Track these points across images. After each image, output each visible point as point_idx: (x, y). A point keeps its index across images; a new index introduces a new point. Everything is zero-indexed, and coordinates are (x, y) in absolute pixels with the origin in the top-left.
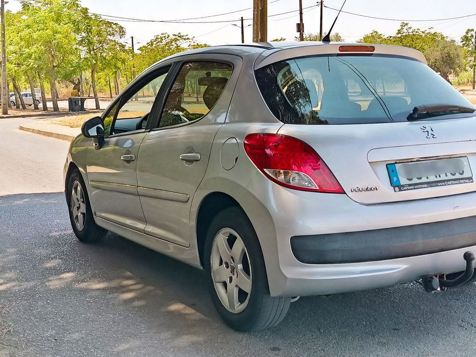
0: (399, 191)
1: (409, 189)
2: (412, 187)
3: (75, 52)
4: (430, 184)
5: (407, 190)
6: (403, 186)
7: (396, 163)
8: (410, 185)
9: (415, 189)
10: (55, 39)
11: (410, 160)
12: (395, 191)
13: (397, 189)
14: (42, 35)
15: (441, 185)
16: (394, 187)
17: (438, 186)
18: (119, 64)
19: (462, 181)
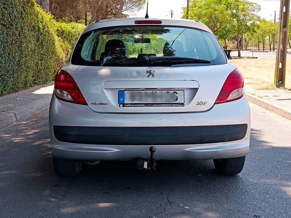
0: (123, 107)
1: (130, 106)
2: (132, 105)
3: (230, 22)
4: (147, 105)
5: (129, 106)
6: (127, 104)
7: (126, 90)
8: (131, 104)
9: (134, 106)
10: (214, 14)
11: (137, 90)
12: (120, 107)
13: (121, 105)
14: (207, 12)
15: (155, 106)
16: (120, 104)
17: (153, 106)
18: (256, 29)
19: (175, 105)
